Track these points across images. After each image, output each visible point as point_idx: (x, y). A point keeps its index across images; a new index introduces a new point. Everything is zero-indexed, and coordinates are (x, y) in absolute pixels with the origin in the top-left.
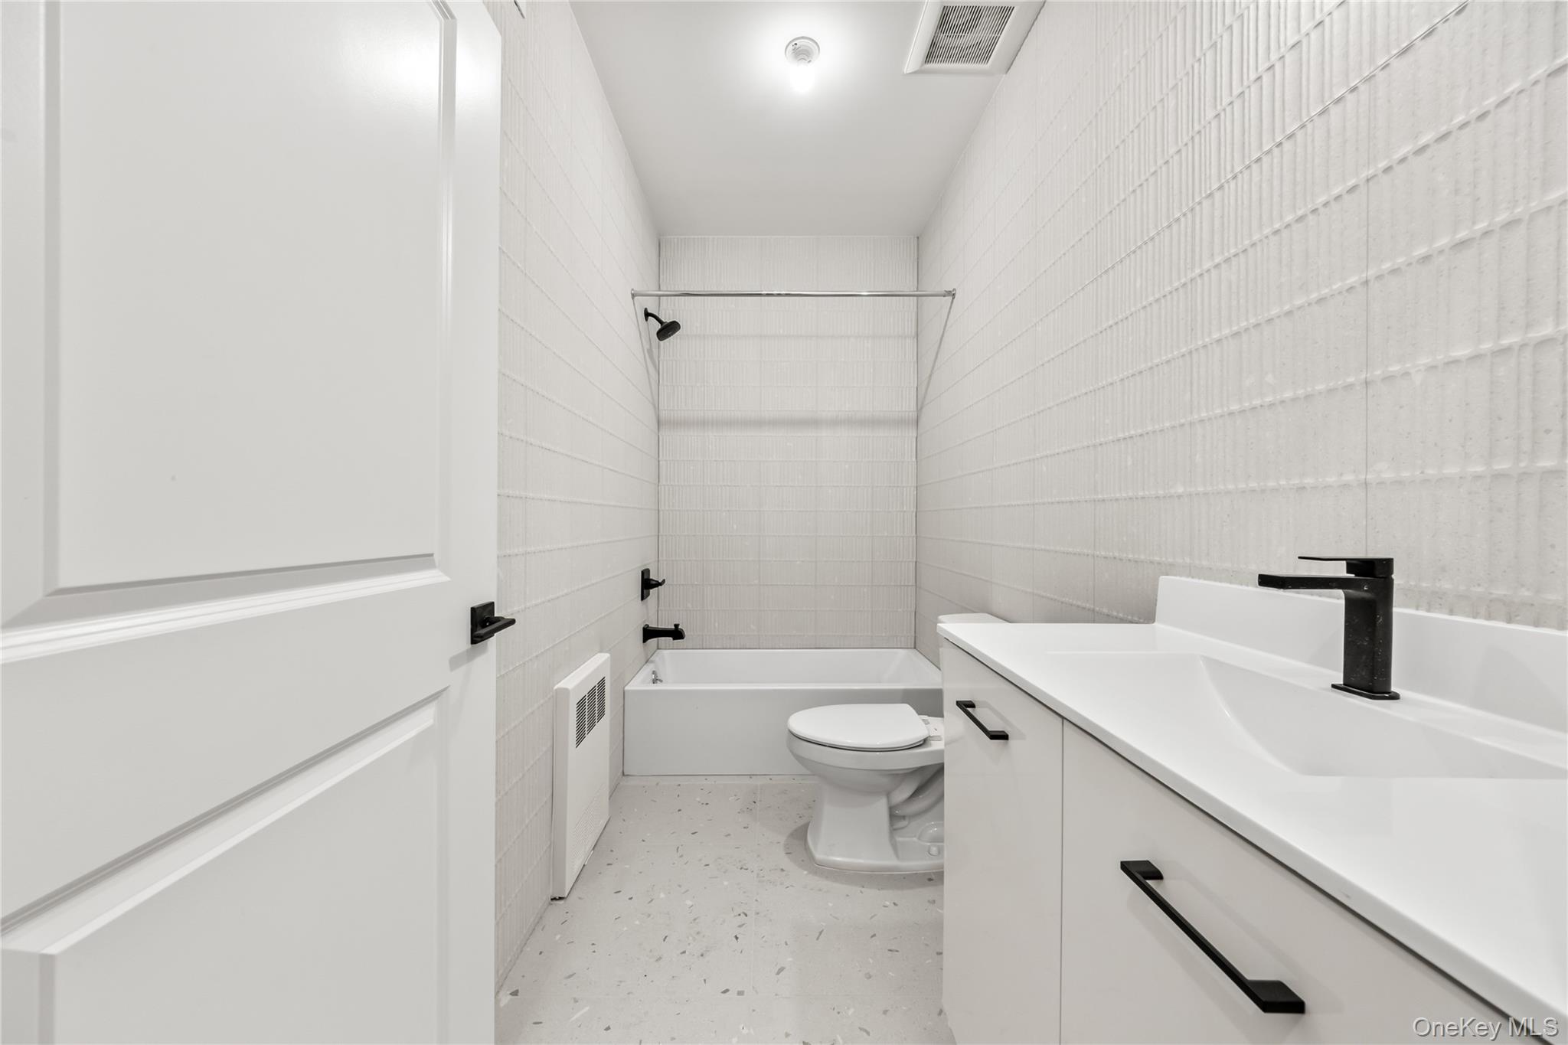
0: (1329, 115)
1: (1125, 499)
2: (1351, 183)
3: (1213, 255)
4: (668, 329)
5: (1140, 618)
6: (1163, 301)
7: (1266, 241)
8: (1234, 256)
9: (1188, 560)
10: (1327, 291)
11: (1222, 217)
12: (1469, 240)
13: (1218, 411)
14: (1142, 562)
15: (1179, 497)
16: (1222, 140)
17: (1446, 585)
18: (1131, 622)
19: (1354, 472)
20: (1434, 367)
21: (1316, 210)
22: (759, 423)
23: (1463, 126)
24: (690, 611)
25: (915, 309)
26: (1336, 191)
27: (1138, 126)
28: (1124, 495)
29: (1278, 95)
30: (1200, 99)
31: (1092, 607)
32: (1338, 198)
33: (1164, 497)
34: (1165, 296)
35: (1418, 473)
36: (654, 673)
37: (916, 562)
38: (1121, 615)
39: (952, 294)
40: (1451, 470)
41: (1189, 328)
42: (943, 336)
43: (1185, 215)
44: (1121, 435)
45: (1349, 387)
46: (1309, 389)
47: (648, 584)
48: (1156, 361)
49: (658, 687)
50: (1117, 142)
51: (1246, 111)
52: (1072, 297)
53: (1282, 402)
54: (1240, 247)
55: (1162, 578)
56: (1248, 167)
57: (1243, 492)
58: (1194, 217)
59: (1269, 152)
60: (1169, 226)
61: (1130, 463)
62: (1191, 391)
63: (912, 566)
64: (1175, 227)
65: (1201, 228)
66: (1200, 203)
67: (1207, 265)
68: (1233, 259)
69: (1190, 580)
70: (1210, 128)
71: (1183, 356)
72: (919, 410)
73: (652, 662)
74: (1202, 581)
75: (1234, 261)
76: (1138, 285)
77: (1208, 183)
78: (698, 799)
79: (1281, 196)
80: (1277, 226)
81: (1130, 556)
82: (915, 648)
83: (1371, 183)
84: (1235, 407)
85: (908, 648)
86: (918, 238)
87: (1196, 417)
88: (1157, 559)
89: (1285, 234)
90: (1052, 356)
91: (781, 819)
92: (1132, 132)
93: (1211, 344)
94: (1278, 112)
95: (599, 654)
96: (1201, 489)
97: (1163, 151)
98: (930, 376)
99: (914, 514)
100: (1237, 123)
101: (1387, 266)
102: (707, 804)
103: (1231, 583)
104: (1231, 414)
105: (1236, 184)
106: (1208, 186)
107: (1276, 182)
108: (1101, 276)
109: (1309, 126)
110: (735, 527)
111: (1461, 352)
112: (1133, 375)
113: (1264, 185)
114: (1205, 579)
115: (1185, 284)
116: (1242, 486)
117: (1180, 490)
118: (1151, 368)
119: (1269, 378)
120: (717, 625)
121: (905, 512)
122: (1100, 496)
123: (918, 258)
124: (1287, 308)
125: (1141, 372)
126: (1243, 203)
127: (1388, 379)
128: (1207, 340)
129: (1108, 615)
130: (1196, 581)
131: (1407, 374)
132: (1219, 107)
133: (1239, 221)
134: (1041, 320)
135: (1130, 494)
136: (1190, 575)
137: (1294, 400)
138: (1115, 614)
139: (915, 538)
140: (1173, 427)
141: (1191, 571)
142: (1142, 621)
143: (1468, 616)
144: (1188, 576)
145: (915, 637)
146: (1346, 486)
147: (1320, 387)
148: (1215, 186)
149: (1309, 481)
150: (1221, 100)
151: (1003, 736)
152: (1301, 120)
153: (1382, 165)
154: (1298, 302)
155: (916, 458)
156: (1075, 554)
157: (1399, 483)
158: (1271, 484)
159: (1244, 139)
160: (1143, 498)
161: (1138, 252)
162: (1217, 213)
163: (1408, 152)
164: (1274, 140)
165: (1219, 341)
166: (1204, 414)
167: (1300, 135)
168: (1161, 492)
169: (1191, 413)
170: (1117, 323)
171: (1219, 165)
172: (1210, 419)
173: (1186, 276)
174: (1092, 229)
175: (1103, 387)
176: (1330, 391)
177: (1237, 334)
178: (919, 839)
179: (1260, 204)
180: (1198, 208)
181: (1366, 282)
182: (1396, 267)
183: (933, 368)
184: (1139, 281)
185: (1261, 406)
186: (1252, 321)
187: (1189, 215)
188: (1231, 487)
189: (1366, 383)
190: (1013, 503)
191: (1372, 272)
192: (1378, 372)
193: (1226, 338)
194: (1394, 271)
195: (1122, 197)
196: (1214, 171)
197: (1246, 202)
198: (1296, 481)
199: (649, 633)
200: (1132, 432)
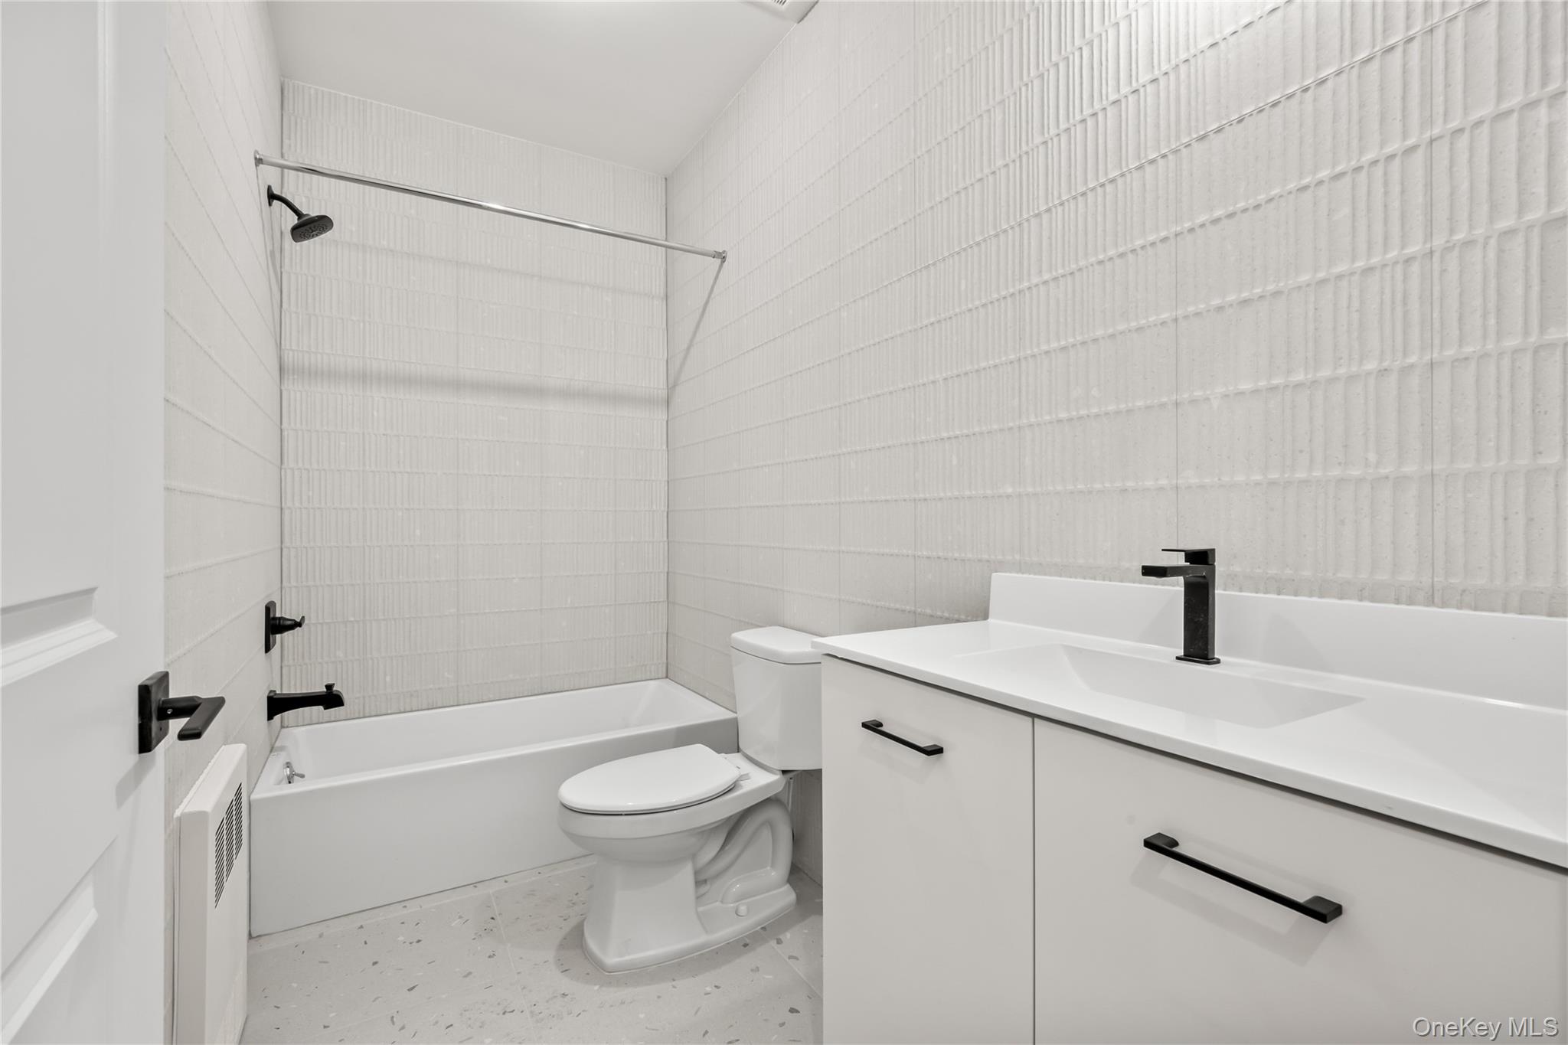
0: (1144, 171)
1: (950, 499)
2: (1163, 234)
3: (1041, 271)
4: (309, 227)
5: (968, 616)
6: (990, 306)
7: (1091, 268)
8: (1062, 276)
9: (1017, 557)
10: (1144, 321)
11: (1050, 238)
12: (1249, 299)
13: (1047, 418)
14: (969, 560)
15: (1008, 496)
16: (1050, 167)
17: (1237, 569)
18: (958, 621)
19: (1168, 477)
20: (1227, 396)
21: (1135, 250)
22: (457, 385)
23: (1245, 210)
24: (341, 662)
25: (664, 265)
26: (1151, 238)
27: (963, 129)
28: (949, 494)
29: (1101, 141)
30: (1027, 122)
31: (913, 608)
32: (1153, 244)
33: (993, 497)
34: (992, 302)
35: (1216, 479)
36: (288, 765)
37: (668, 573)
38: (946, 615)
39: (722, 257)
40: (1240, 478)
41: (1018, 338)
42: (707, 303)
43: (1012, 228)
44: (945, 435)
45: (1163, 406)
46: (1130, 405)
47: (275, 626)
48: (983, 364)
49: (298, 787)
50: (939, 138)
51: (1073, 146)
52: (886, 286)
53: (1107, 414)
54: (1067, 269)
55: (994, 574)
56: (1075, 198)
57: (1072, 493)
58: (1021, 232)
59: (1093, 189)
60: (997, 235)
61: (955, 462)
62: (1020, 396)
63: (663, 577)
64: (1002, 237)
65: (1029, 243)
66: (1028, 220)
67: (1035, 280)
68: (1061, 279)
69: (1020, 575)
70: (1038, 152)
71: (1011, 363)
72: (671, 388)
73: (282, 748)
74: (1032, 576)
75: (1062, 281)
76: (963, 287)
77: (1036, 203)
78: (401, 938)
79: (1104, 231)
80: (1101, 257)
81: (956, 555)
82: (667, 677)
83: (1178, 238)
84: (1063, 415)
85: (659, 679)
86: (666, 179)
87: (1025, 421)
88: (985, 557)
89: (1109, 265)
90: (862, 346)
91: (538, 930)
92: (956, 132)
93: (1040, 354)
94: (1101, 156)
95: (223, 746)
96: (1030, 490)
97: (990, 160)
98: (688, 349)
99: (665, 514)
100: (1064, 155)
101: (1191, 309)
102: (419, 941)
103: (1061, 576)
104: (1060, 421)
105: (1063, 210)
106: (1036, 207)
107: (1100, 219)
108: (920, 270)
109: (1128, 176)
110: (418, 532)
111: (1245, 386)
112: (958, 376)
113: (1089, 219)
114: (1035, 574)
115: (1013, 295)
116: (1070, 487)
117: (1010, 490)
118: (977, 371)
119: (1094, 392)
120: (388, 679)
121: (654, 511)
122: (921, 496)
123: (666, 204)
124: (1110, 331)
125: (966, 374)
126: (1070, 230)
127: (1193, 401)
128: (1035, 350)
129: (932, 616)
130: (1025, 576)
131: (1208, 399)
132: (1046, 135)
133: (1066, 246)
134: (848, 305)
135: (956, 493)
136: (1020, 571)
137: (1118, 413)
138: (939, 613)
139: (666, 543)
140: (1001, 430)
141: (1021, 567)
142: (969, 618)
143: (1251, 592)
144: (1017, 573)
145: (667, 664)
146: (1161, 489)
147: (1140, 403)
148: (1043, 208)
149: (1130, 484)
150: (1049, 129)
151: (936, 751)
152: (1121, 168)
153: (1187, 225)
154: (1121, 327)
155: (667, 447)
156: (892, 555)
157: (1202, 487)
158: (1098, 486)
159: (1070, 171)
160: (970, 498)
161: (963, 254)
162: (1045, 234)
163: (1207, 220)
164: (1098, 180)
165: (1047, 352)
166: (1033, 420)
167: (1120, 181)
168: (989, 492)
169: (1020, 417)
170: (939, 321)
171: (1047, 189)
172: (1039, 425)
173: (1014, 286)
174: (910, 220)
175: (924, 385)
176: (1148, 407)
177: (1064, 349)
178: (722, 902)
179: (1086, 234)
180: (1026, 224)
181: (1176, 320)
182: (1199, 311)
183: (692, 340)
184: (963, 282)
185: (1088, 416)
186: (1079, 338)
187: (1017, 229)
188: (1059, 488)
189: (1177, 404)
190: (812, 502)
191: (1180, 312)
192: (1186, 396)
193: (1055, 351)
194: (1197, 314)
195: (945, 195)
196: (1042, 193)
197: (1073, 230)
198: (1118, 484)
199: (277, 705)
200: (958, 433)
